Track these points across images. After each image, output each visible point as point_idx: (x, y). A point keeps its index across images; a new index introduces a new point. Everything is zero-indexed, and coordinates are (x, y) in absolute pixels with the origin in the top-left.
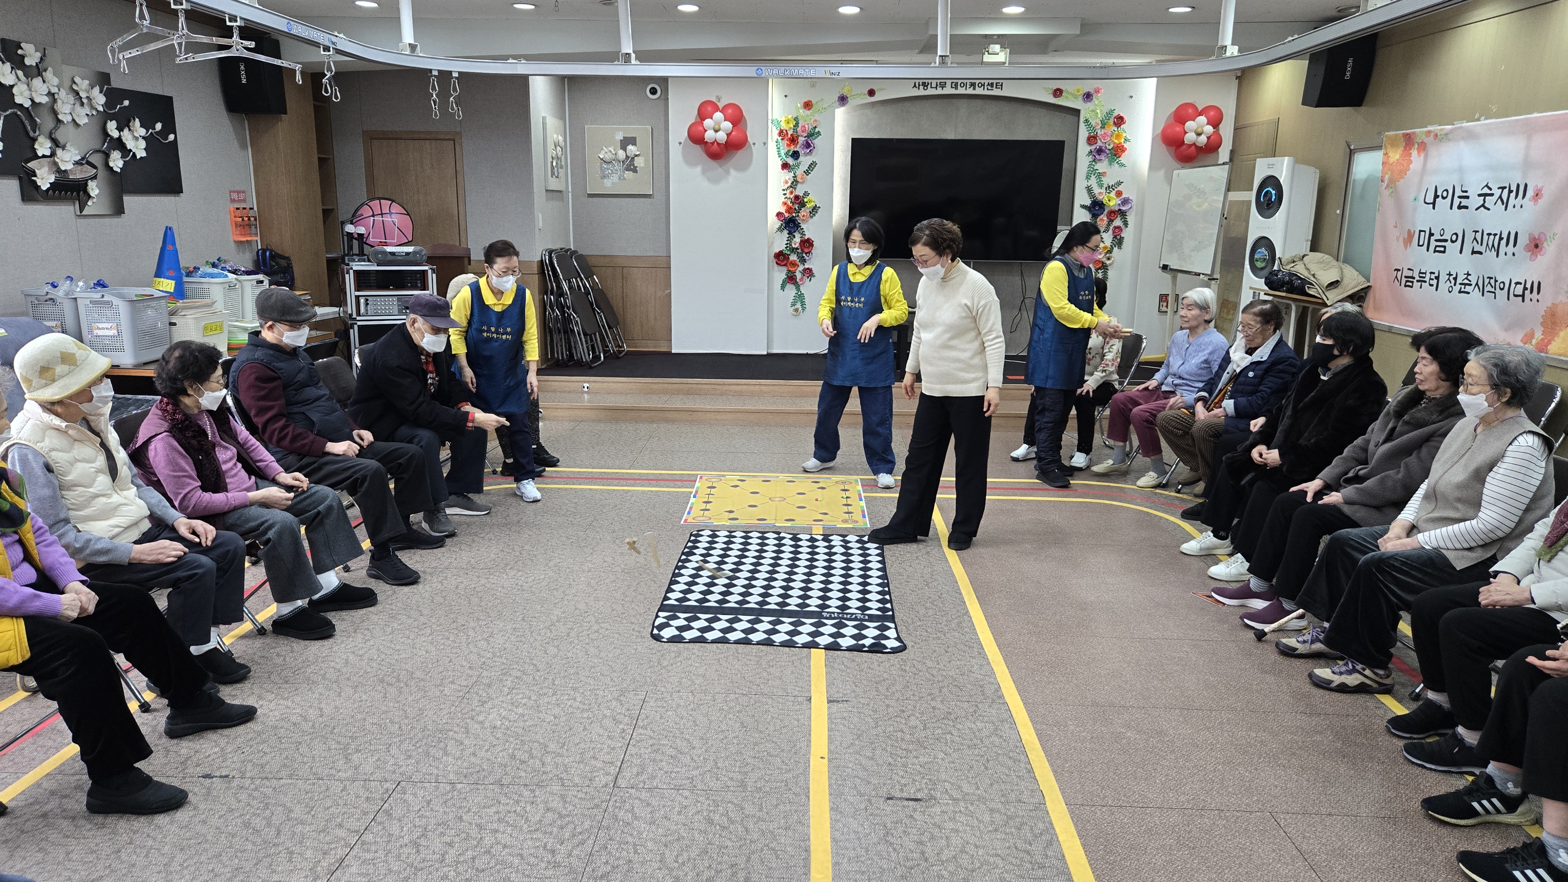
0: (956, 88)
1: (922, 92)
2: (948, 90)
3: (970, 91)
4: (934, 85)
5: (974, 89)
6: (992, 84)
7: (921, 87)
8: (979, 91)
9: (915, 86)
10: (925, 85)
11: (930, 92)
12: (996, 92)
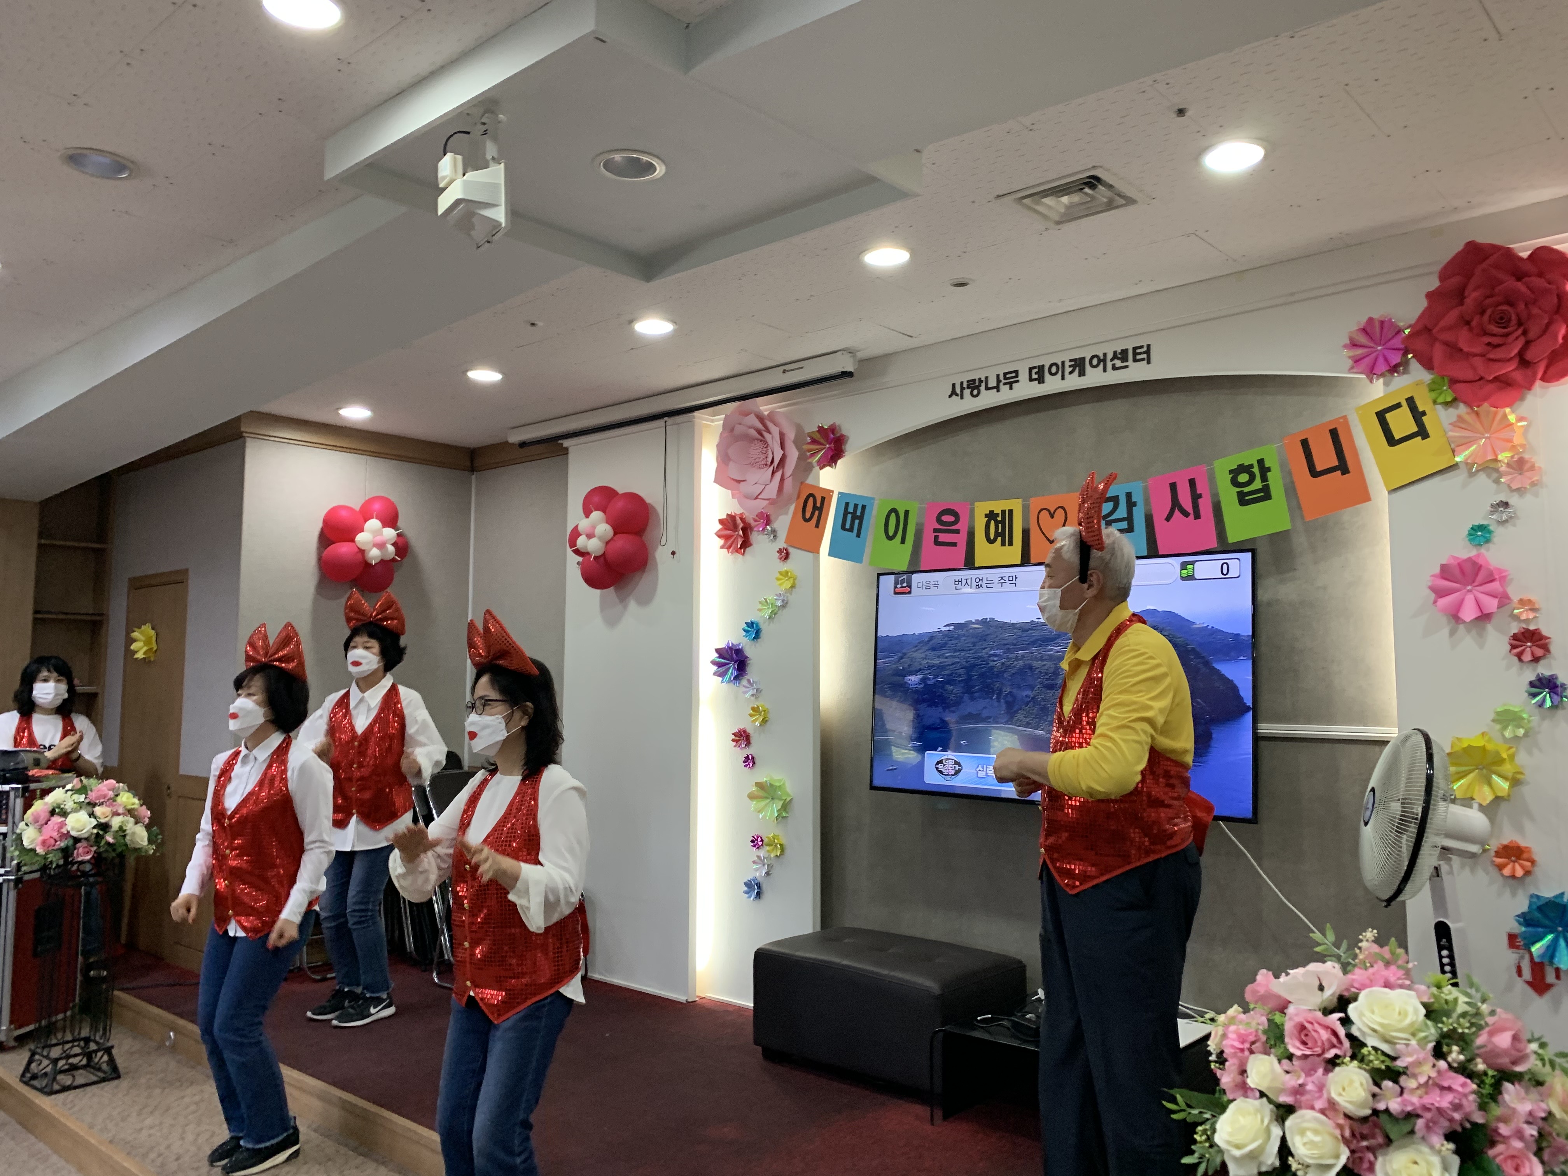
0: (1041, 380)
1: (969, 404)
2: (1026, 389)
3: (1073, 382)
4: (992, 383)
5: (1082, 373)
6: (1124, 352)
7: (967, 392)
8: (1095, 377)
9: (954, 393)
10: (974, 386)
11: (988, 399)
12: (1136, 372)
